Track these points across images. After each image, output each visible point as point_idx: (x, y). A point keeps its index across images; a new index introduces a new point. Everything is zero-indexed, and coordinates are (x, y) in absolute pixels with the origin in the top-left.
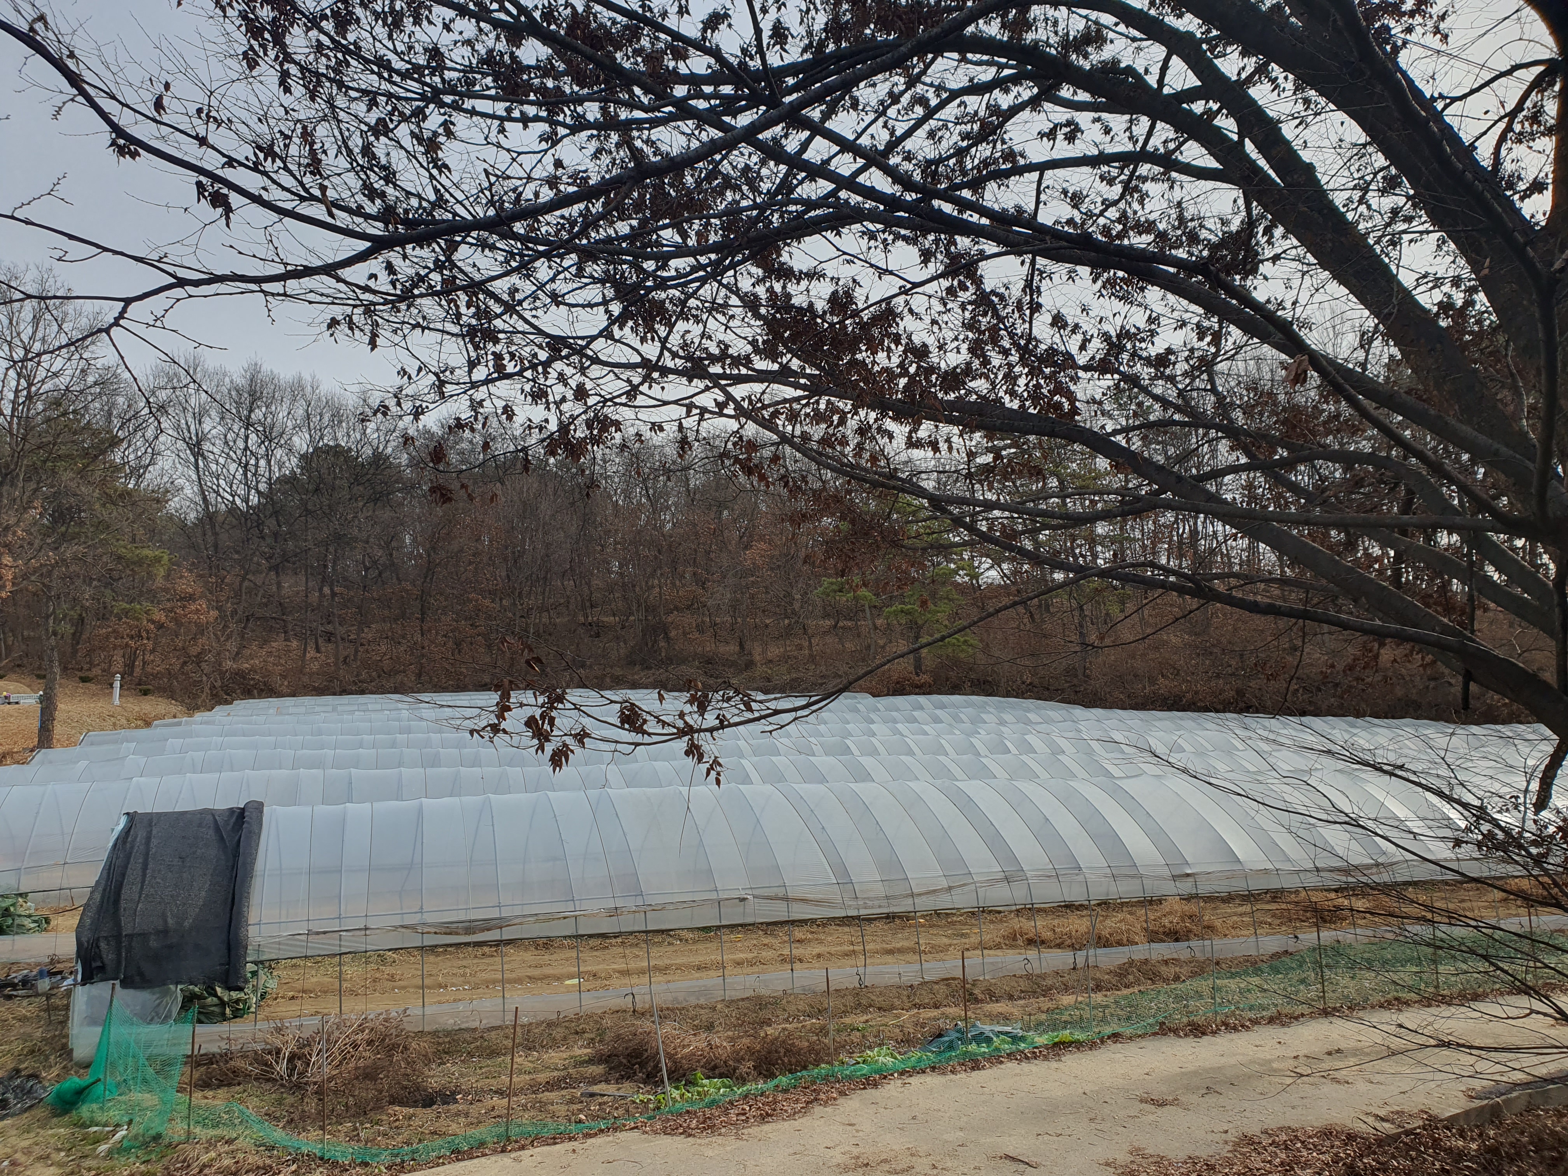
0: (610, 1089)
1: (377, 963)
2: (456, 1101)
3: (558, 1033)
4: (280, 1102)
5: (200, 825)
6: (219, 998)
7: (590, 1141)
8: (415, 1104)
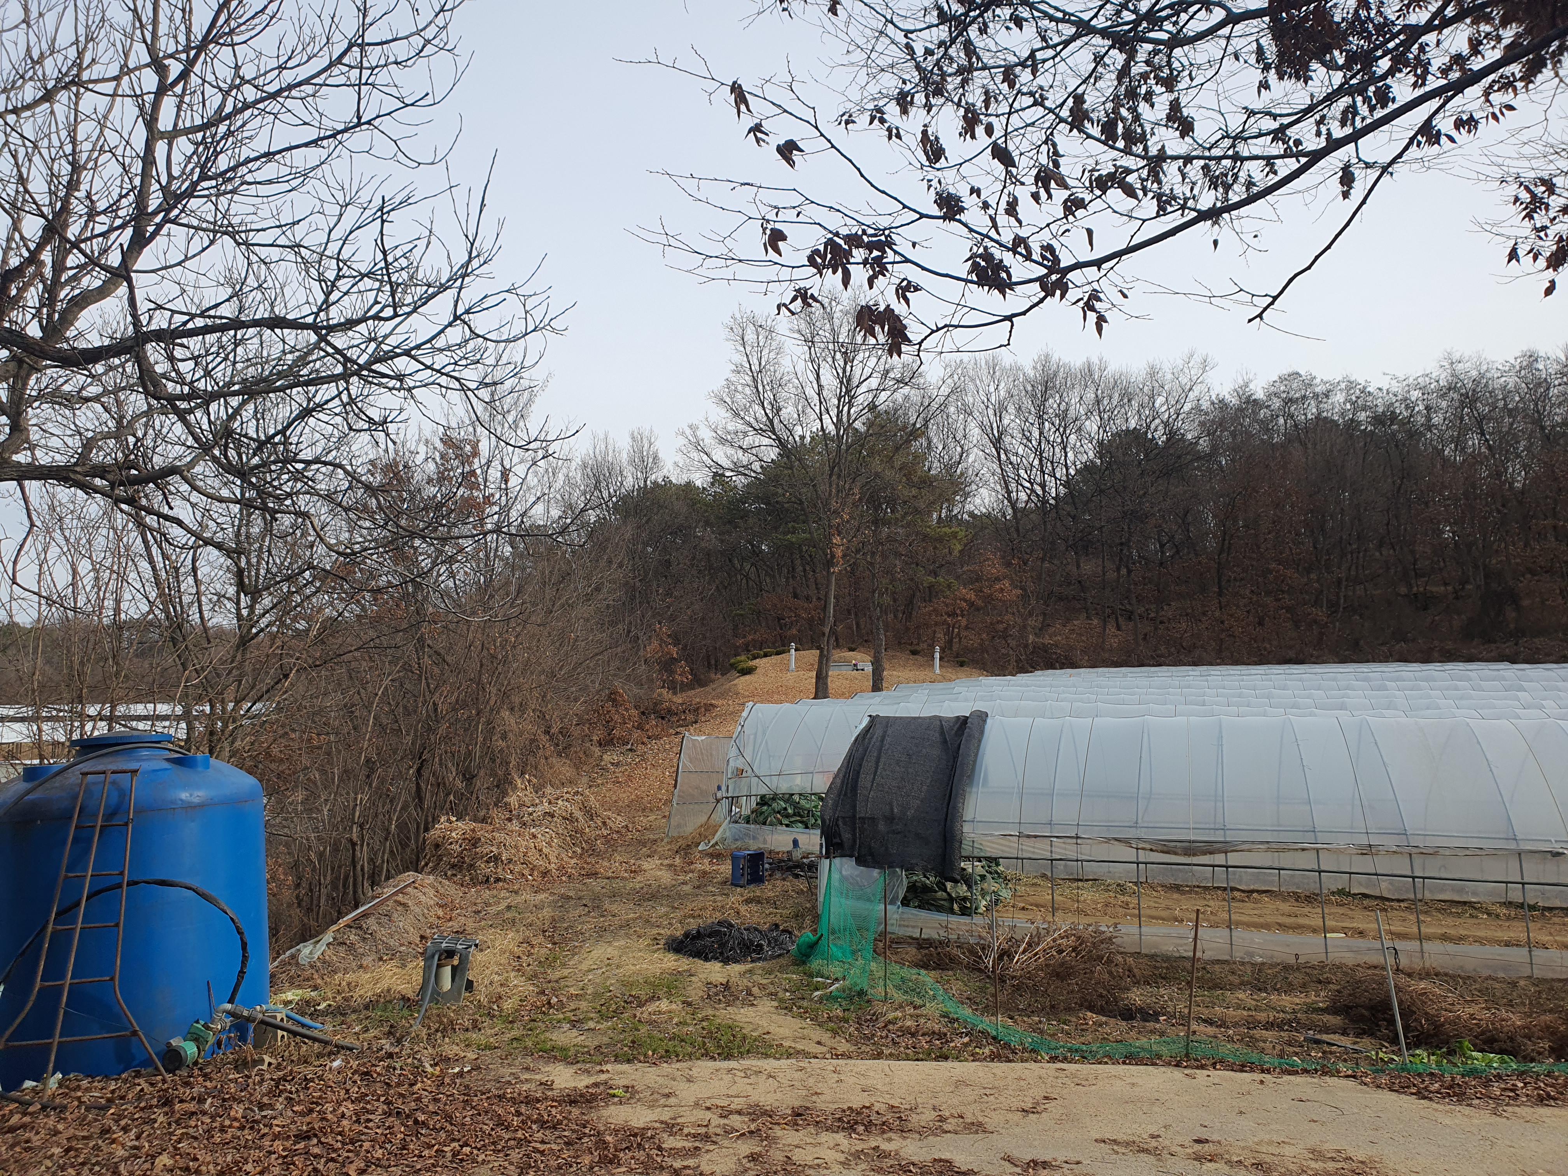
0: (1346, 1042)
1: (1116, 892)
2: (1158, 1021)
3: (1296, 978)
4: (983, 990)
5: (928, 728)
6: (949, 894)
7: (1287, 1078)
8: (1110, 1014)
